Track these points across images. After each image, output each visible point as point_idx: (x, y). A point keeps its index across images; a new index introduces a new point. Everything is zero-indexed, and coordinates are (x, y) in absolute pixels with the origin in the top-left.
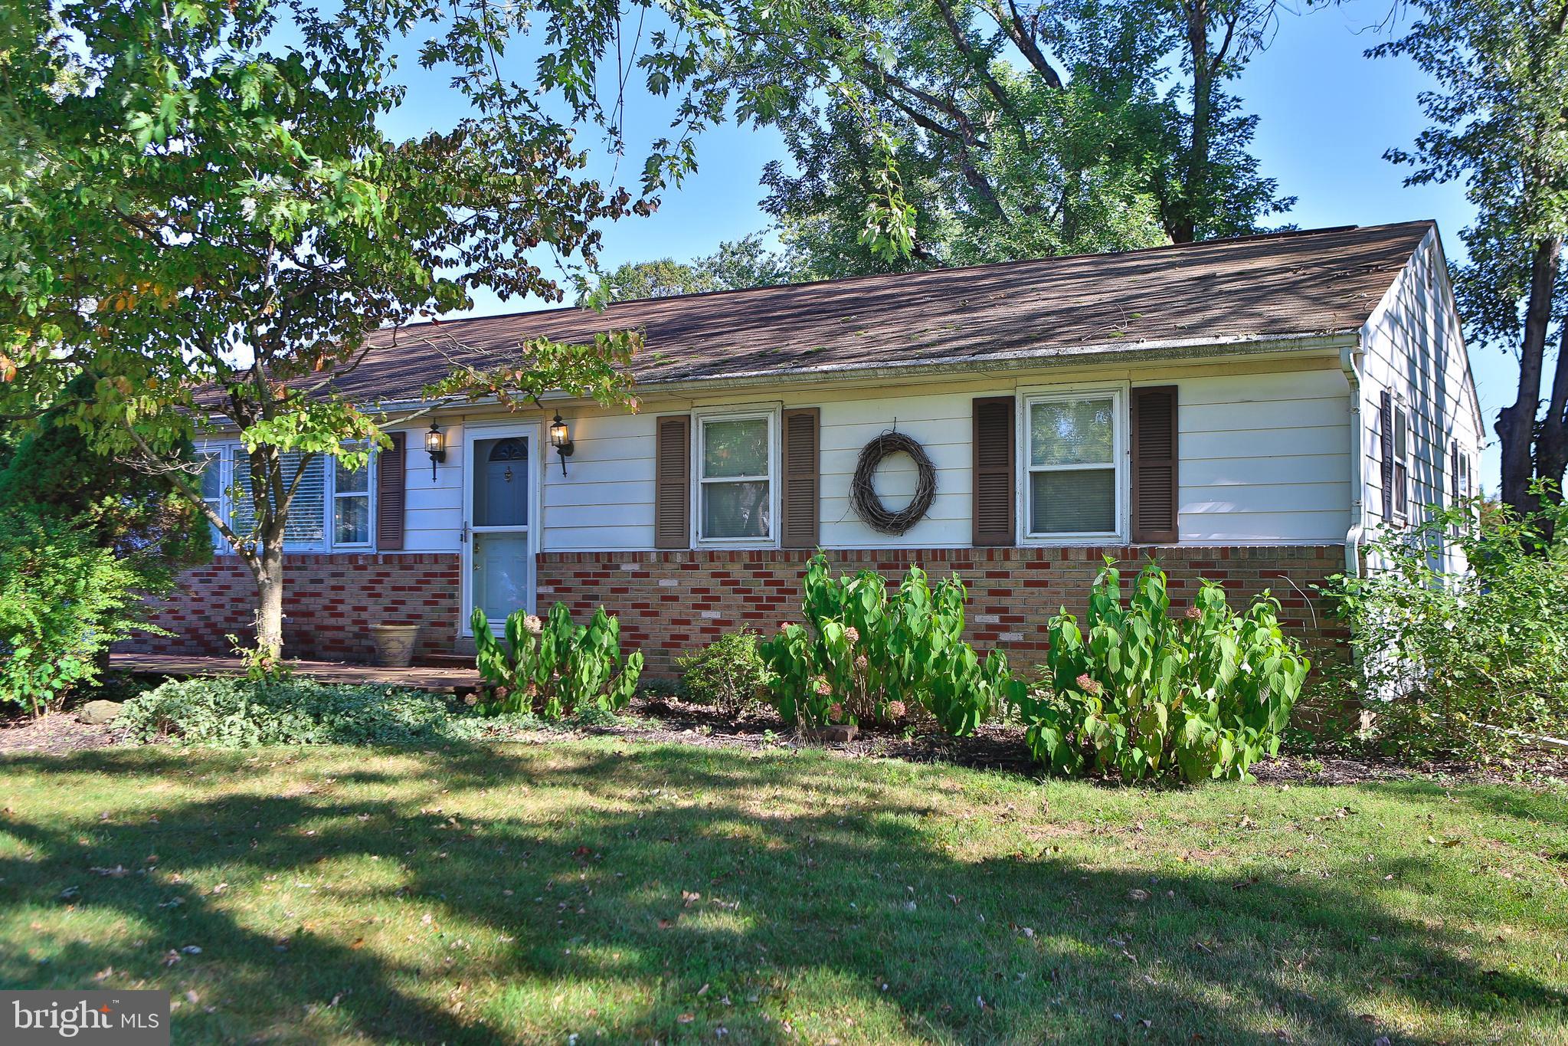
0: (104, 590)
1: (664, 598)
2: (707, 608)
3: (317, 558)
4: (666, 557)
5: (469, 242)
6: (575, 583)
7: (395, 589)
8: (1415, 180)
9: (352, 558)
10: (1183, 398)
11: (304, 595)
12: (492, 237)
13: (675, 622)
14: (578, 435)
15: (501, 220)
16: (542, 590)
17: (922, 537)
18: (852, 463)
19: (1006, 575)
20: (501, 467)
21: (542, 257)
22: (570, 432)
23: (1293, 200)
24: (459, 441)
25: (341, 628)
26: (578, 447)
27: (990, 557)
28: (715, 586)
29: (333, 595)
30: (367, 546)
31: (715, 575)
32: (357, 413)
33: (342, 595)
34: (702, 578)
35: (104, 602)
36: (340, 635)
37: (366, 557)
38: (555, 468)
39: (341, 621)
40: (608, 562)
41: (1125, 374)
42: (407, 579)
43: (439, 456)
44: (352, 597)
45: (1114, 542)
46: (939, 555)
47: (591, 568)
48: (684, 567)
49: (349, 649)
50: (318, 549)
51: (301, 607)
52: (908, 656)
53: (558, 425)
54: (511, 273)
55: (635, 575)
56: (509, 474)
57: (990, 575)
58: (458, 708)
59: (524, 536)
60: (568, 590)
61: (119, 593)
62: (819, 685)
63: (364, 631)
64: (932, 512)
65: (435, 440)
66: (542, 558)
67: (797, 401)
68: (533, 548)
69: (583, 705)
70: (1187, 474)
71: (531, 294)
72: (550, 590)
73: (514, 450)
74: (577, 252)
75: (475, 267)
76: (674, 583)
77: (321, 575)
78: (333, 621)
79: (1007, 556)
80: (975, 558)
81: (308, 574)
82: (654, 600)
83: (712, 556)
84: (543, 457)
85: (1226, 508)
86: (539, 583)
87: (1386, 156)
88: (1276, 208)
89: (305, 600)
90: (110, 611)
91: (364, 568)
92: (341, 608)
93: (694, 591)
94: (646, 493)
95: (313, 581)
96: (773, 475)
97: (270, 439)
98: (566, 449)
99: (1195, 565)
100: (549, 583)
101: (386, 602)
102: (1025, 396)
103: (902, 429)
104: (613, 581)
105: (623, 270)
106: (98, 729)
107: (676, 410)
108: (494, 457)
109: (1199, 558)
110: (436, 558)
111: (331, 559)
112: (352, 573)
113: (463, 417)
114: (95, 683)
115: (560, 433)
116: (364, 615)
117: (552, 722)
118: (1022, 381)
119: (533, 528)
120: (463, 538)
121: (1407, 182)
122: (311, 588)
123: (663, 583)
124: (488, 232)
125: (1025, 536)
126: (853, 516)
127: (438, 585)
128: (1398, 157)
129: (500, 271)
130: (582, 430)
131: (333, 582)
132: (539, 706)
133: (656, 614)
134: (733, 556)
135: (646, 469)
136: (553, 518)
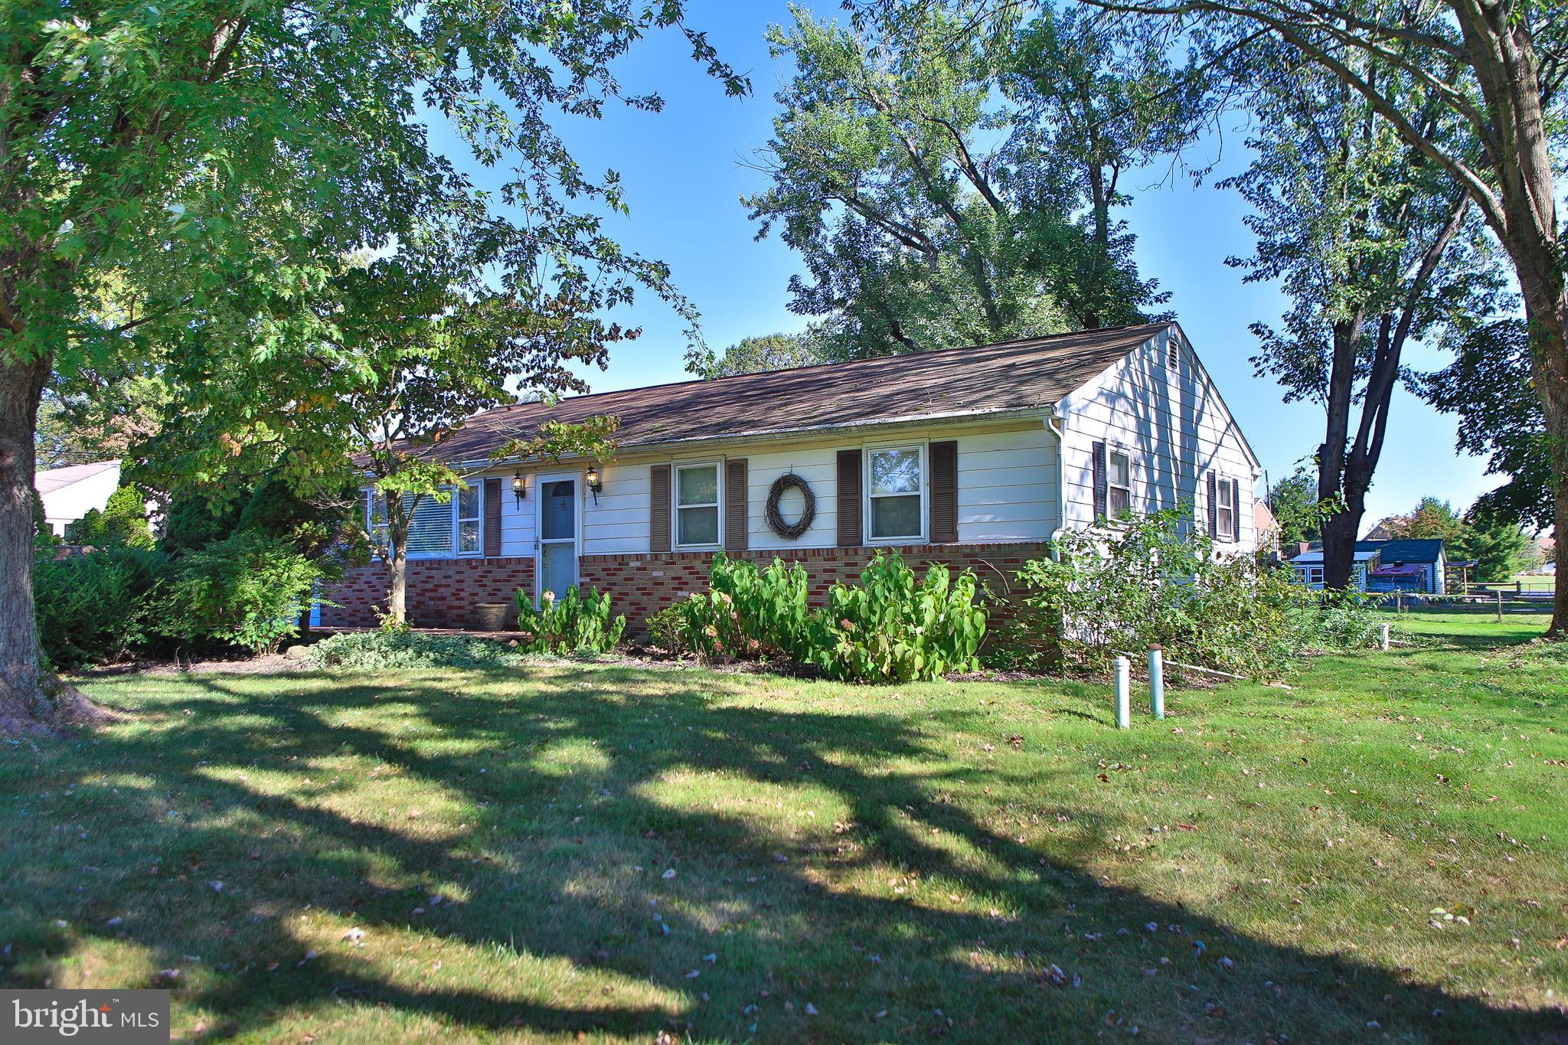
0: (299, 579)
1: (656, 584)
2: (681, 589)
3: (448, 562)
4: (656, 557)
5: (527, 358)
6: (602, 574)
7: (495, 581)
8: (1251, 279)
9: (469, 561)
10: (960, 450)
11: (439, 586)
12: (541, 354)
13: (662, 599)
14: (604, 479)
15: (548, 343)
16: (583, 580)
17: (808, 541)
18: (766, 494)
19: (855, 564)
20: (559, 500)
21: (573, 366)
22: (600, 476)
23: (1169, 294)
24: (533, 483)
25: (463, 608)
26: (604, 487)
27: (847, 554)
28: (685, 575)
29: (457, 586)
30: (479, 552)
31: (685, 568)
32: (446, 469)
33: (463, 586)
34: (677, 570)
35: (299, 586)
36: (462, 612)
37: (477, 560)
38: (590, 501)
39: (463, 603)
40: (622, 560)
41: (926, 434)
42: (502, 574)
43: (521, 494)
44: (469, 587)
45: (920, 542)
46: (816, 552)
47: (613, 565)
48: (667, 563)
49: (467, 621)
50: (448, 555)
51: (438, 594)
52: (762, 612)
53: (591, 472)
54: (555, 376)
55: (638, 569)
56: (563, 505)
57: (847, 565)
58: (508, 650)
59: (572, 545)
60: (598, 580)
61: (308, 581)
62: (710, 631)
63: (475, 611)
64: (815, 524)
65: (517, 484)
66: (582, 559)
67: (734, 455)
68: (578, 553)
69: (582, 646)
70: (964, 497)
71: (568, 388)
72: (588, 579)
73: (566, 488)
74: (594, 362)
75: (532, 373)
76: (661, 574)
77: (451, 573)
78: (457, 603)
79: (856, 553)
80: (838, 554)
81: (443, 573)
82: (649, 585)
83: (683, 556)
84: (584, 494)
85: (988, 518)
86: (581, 576)
87: (1226, 262)
88: (1157, 299)
89: (441, 590)
90: (304, 593)
91: (476, 568)
92: (462, 594)
93: (673, 578)
94: (645, 516)
95: (446, 577)
96: (720, 504)
97: (393, 487)
98: (597, 488)
99: (966, 556)
100: (587, 575)
101: (489, 589)
102: (868, 449)
103: (795, 472)
104: (624, 574)
105: (744, 343)
106: (295, 662)
107: (662, 461)
108: (556, 493)
109: (968, 551)
110: (519, 560)
111: (456, 562)
112: (469, 571)
113: (535, 468)
114: (296, 636)
115: (592, 478)
116: (476, 599)
117: (561, 656)
118: (866, 439)
119: (577, 540)
120: (536, 547)
121: (1246, 279)
122: (444, 582)
123: (655, 574)
124: (539, 350)
125: (868, 539)
126: (766, 528)
127: (521, 577)
128: (1234, 263)
129: (548, 375)
130: (607, 475)
131: (458, 577)
132: (555, 647)
133: (650, 594)
134: (696, 555)
135: (644, 501)
136: (590, 533)
